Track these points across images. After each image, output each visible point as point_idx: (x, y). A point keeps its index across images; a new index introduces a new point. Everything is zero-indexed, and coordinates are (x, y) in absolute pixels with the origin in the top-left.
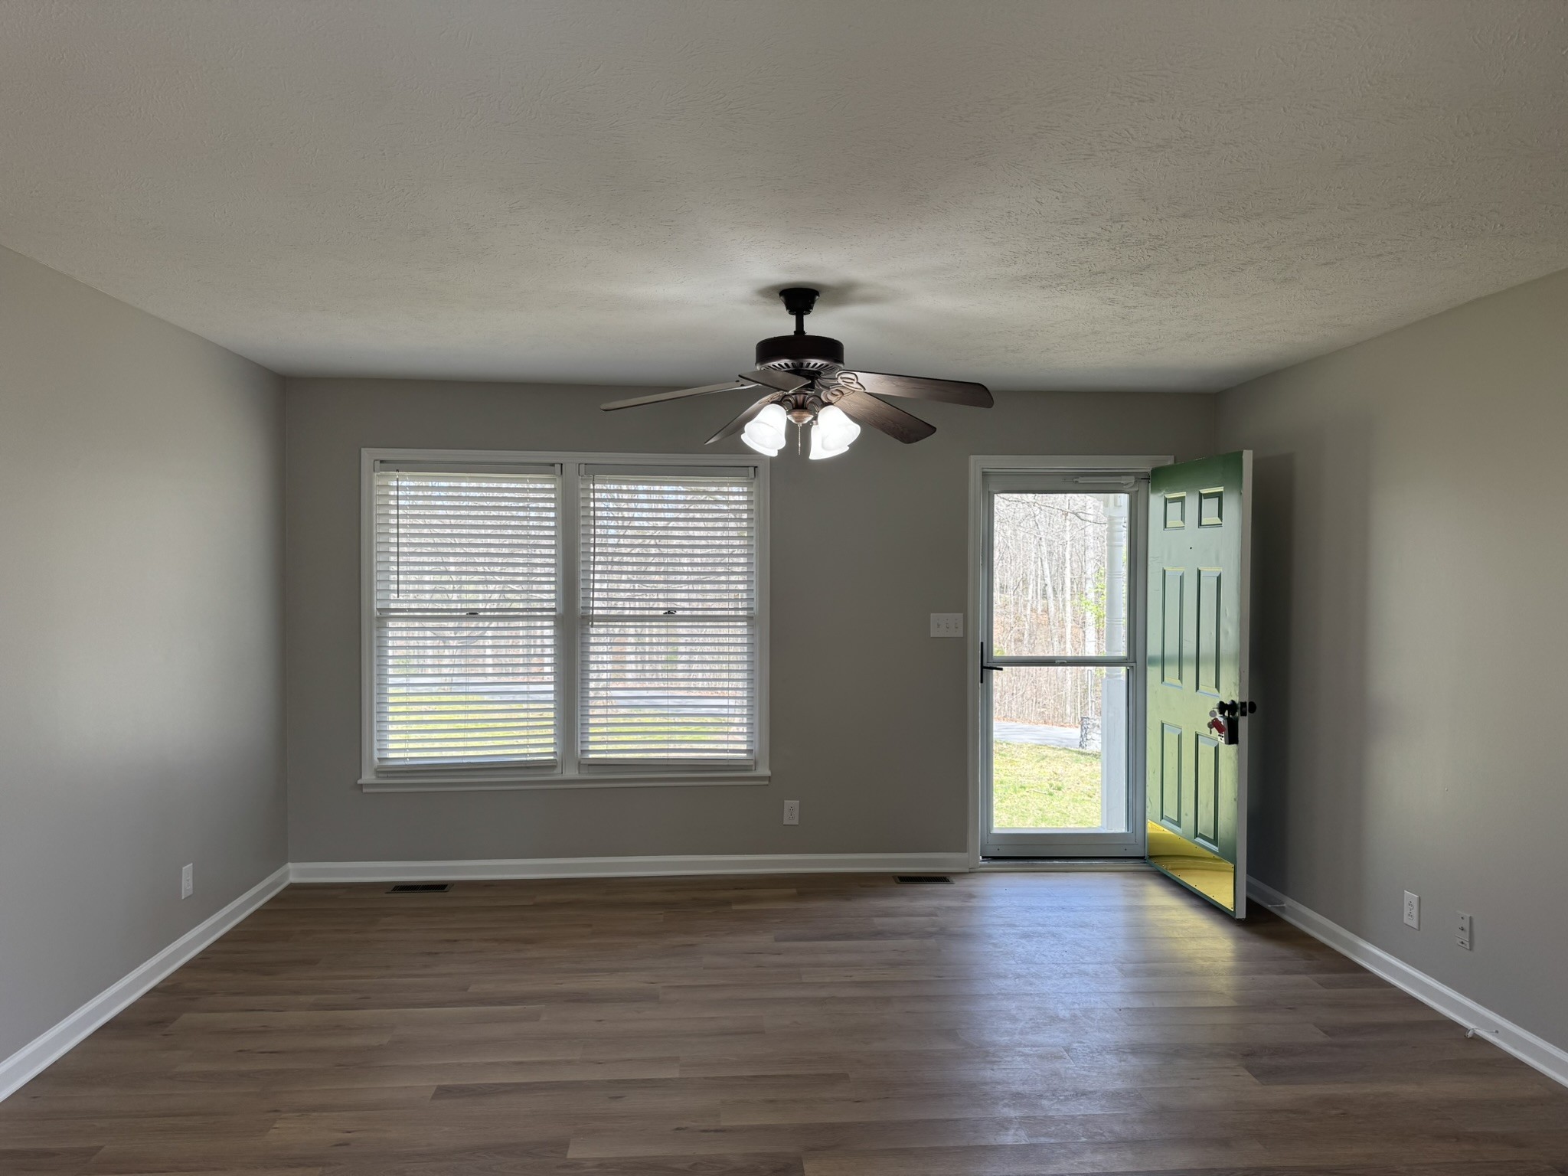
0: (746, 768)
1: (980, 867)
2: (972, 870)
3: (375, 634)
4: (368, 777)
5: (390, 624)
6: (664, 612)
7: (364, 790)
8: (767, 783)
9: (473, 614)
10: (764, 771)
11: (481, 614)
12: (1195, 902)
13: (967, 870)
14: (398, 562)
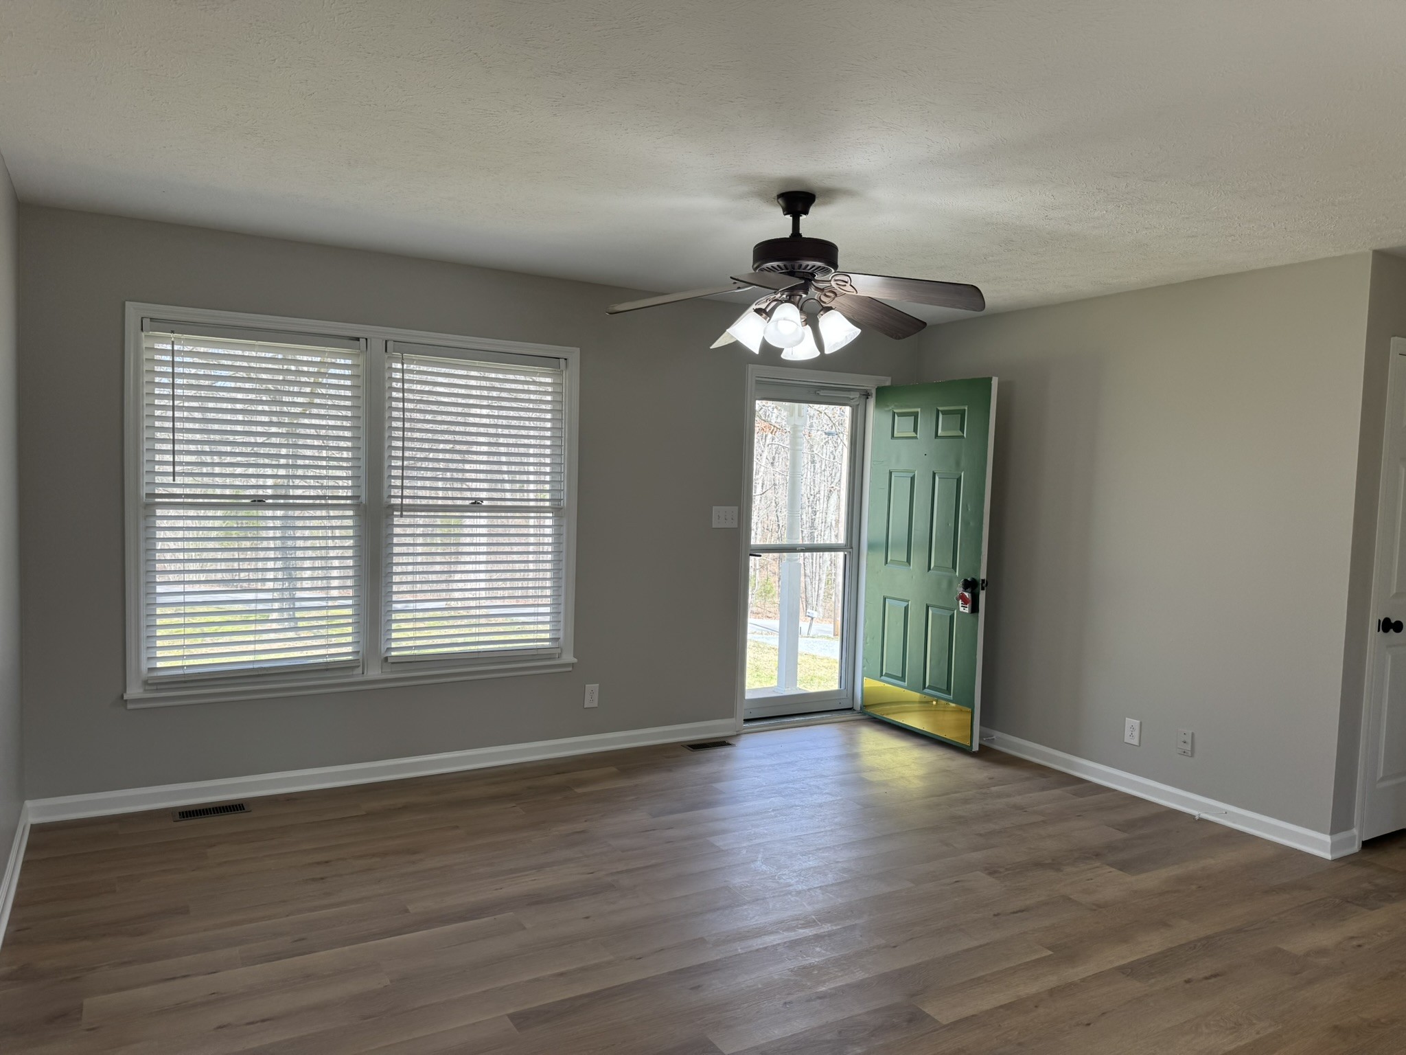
0: (550, 657)
1: (744, 729)
2: (738, 733)
3: (142, 524)
4: (134, 691)
5: (159, 512)
6: (471, 502)
7: (130, 706)
8: (570, 669)
9: (258, 502)
10: (569, 658)
11: (270, 501)
12: (922, 742)
13: (735, 733)
14: (174, 440)
